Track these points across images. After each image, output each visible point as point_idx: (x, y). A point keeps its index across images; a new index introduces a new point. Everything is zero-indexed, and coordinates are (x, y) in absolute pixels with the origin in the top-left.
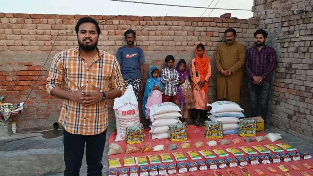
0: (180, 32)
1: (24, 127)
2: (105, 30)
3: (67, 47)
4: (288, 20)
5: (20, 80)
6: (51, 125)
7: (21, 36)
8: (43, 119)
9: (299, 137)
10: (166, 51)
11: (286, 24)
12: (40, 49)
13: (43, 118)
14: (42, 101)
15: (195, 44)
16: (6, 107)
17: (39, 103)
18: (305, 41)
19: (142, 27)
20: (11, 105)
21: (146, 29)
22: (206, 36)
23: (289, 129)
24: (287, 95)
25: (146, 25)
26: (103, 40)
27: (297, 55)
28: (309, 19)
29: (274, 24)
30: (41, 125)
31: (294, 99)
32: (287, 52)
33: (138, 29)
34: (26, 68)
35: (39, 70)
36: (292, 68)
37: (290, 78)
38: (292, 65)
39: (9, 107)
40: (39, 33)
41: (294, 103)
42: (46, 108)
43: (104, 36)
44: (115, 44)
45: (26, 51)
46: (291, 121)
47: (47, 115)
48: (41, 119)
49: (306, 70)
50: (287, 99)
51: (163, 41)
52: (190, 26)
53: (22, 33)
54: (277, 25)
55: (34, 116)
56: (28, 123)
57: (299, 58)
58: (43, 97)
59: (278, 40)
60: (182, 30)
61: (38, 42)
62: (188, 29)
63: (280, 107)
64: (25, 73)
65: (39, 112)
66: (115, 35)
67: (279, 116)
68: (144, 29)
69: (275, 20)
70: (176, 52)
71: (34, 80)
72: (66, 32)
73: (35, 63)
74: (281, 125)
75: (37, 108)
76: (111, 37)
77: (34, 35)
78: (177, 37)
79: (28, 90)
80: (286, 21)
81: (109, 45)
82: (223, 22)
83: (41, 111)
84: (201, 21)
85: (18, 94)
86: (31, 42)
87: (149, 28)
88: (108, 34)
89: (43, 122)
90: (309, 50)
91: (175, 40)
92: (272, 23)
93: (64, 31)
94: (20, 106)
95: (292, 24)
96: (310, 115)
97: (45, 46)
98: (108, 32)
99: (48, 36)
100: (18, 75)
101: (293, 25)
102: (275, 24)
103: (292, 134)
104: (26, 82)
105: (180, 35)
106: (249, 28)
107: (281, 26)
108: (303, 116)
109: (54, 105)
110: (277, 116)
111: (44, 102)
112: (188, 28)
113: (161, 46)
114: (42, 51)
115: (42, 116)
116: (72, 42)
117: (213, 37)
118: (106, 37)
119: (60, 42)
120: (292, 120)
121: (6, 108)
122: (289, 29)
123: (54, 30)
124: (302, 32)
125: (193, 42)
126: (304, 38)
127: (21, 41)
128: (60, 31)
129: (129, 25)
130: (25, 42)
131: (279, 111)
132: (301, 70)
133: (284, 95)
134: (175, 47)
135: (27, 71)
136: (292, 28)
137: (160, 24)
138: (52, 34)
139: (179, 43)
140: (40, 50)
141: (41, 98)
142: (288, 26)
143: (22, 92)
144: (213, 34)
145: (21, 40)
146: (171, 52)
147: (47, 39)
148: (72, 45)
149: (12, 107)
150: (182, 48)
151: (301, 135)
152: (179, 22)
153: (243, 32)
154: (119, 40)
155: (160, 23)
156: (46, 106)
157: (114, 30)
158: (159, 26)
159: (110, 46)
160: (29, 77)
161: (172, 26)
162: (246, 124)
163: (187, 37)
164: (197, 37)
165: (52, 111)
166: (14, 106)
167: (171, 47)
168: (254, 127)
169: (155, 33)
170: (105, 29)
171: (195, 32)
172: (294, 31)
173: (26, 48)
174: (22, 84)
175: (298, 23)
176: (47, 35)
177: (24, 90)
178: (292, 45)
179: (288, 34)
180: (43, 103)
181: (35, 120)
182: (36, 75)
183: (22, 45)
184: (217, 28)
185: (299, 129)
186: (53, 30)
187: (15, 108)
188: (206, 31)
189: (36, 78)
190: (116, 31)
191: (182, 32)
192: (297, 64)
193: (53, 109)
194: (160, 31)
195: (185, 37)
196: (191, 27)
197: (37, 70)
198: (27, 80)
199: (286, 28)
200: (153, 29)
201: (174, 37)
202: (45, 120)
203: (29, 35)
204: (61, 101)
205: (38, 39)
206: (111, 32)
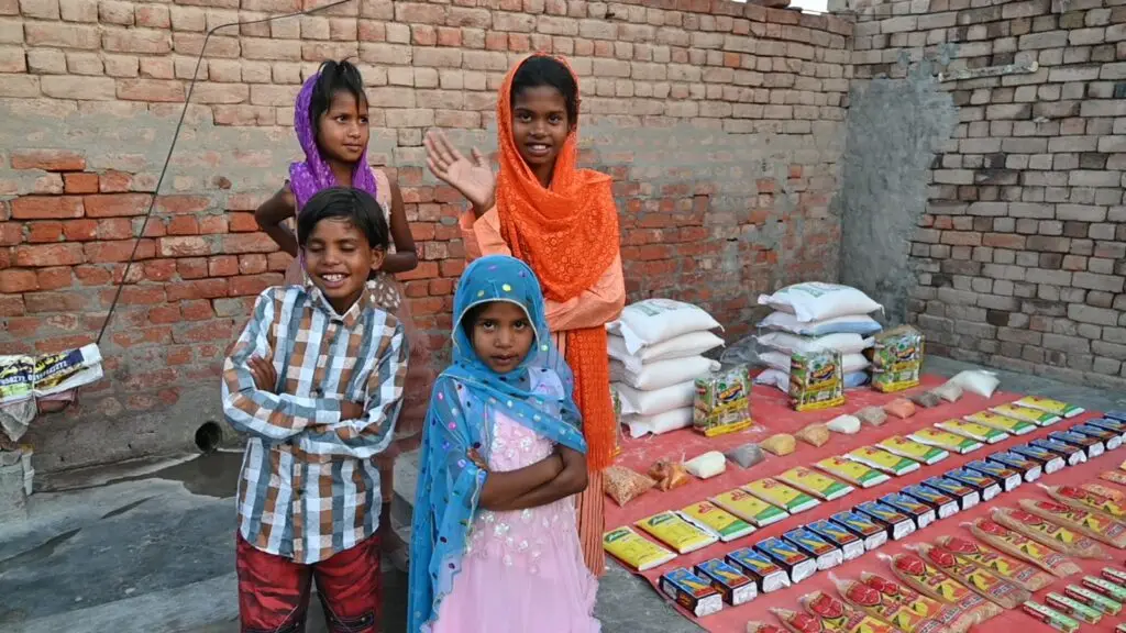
0: (649, 45)
1: (58, 464)
2: (398, 22)
3: (246, 86)
4: (989, 19)
5: (26, 243)
6: (189, 435)
7: (19, 22)
8: (149, 415)
9: (1038, 375)
10: (606, 115)
11: (979, 32)
12: (120, 94)
13: (148, 411)
14: (141, 335)
15: (690, 94)
16: (8, 376)
17: (125, 343)
18: (1063, 83)
19: (529, 22)
20: (31, 361)
21: (543, 27)
22: (724, 66)
23: (992, 354)
24: (984, 254)
25: (545, 12)
26: (392, 64)
27: (1026, 128)
28: (1082, 15)
29: (923, 34)
30: (140, 440)
31: (1015, 263)
32: (985, 119)
33: (517, 28)
34: (53, 183)
35: (120, 190)
36: (1005, 167)
37: (999, 200)
38: (1005, 159)
39: (25, 373)
40: (116, 19)
41: (1017, 273)
42: (159, 365)
43: (397, 47)
44: (436, 83)
45: (51, 101)
46: (1002, 329)
47: (167, 396)
48: (141, 413)
49: (1067, 171)
50: (982, 265)
51: (597, 77)
52: (677, 27)
53: (24, 9)
54: (938, 36)
55: (108, 407)
56: (77, 441)
57: (1035, 136)
58: (142, 314)
59: (944, 82)
60: (656, 42)
61: (110, 57)
62: (671, 39)
63: (952, 290)
64: (51, 208)
65: (129, 384)
66: (437, 46)
67: (951, 318)
68: (536, 28)
69: (926, 22)
70: (636, 119)
71: (95, 239)
72: (240, 17)
73: (98, 159)
74: (959, 346)
75: (116, 366)
76: (424, 53)
77: (90, 23)
78: (642, 65)
79: (70, 285)
80: (980, 23)
81: (414, 87)
82: (767, 22)
83: (136, 381)
84: (709, 14)
85: (22, 309)
86: (72, 56)
87: (554, 24)
88: (413, 42)
89: (151, 426)
90: (1079, 112)
91: (636, 75)
92: (916, 31)
93: (233, 16)
94: (85, 363)
95: (1005, 32)
96: (1083, 306)
97: (143, 82)
98: (411, 30)
99: (158, 33)
100: (12, 219)
101: (1010, 35)
102: (928, 34)
103: (1007, 366)
104: (55, 248)
105: (650, 58)
106: (832, 45)
107: (955, 40)
108: (1054, 311)
109: (196, 349)
110: (943, 319)
111: (148, 336)
112: (673, 34)
113: (591, 96)
114: (130, 103)
115: (146, 403)
116: (265, 64)
117: (738, 71)
118: (405, 53)
119: (211, 61)
120: (1006, 325)
121: (11, 380)
122: (993, 47)
123: (182, 5)
124: (1052, 57)
125: (685, 86)
126: (1056, 75)
127: (20, 52)
128: (210, 12)
129: (487, 7)
130: (41, 58)
131: (946, 304)
132: (1046, 173)
133: (972, 254)
134: (633, 100)
135: (58, 198)
136: (1005, 45)
137: (592, 12)
138: (176, 25)
139: (644, 88)
140: (118, 98)
141: (135, 318)
142: (990, 39)
143: (36, 297)
144: (741, 58)
145: (21, 45)
146: (619, 119)
147: (153, 48)
148: (267, 78)
149: (36, 370)
150: (655, 105)
151: (1046, 367)
152: (646, 11)
153: (815, 60)
154: (449, 67)
155: (590, 8)
156: (161, 356)
157: (432, 24)
158: (586, 21)
159: (419, 91)
160: (69, 224)
161: (626, 25)
162: (898, 350)
163: (671, 65)
164: (698, 68)
165: (191, 375)
166: (48, 367)
167: (621, 102)
168: (915, 358)
169: (574, 45)
170: (399, 17)
171: (691, 50)
172: (1013, 54)
173: (49, 83)
174: (38, 262)
175: (1032, 26)
176: (153, 28)
177: (51, 290)
178: (1006, 96)
179: (990, 65)
180: (146, 343)
181: (113, 422)
182: (106, 213)
183: (28, 70)
184: (752, 41)
185: (1037, 349)
186: (179, 8)
187: (59, 374)
188: (720, 49)
189: (109, 227)
190: (441, 28)
191: (656, 48)
192: (1027, 156)
193: (192, 367)
194: (589, 41)
195: (663, 66)
196: (681, 32)
197: (109, 189)
198: (62, 238)
199: (981, 43)
200: (566, 30)
201: (633, 63)
202: (161, 418)
203: (61, 24)
204: (226, 326)
205: (110, 43)
206: (420, 32)
